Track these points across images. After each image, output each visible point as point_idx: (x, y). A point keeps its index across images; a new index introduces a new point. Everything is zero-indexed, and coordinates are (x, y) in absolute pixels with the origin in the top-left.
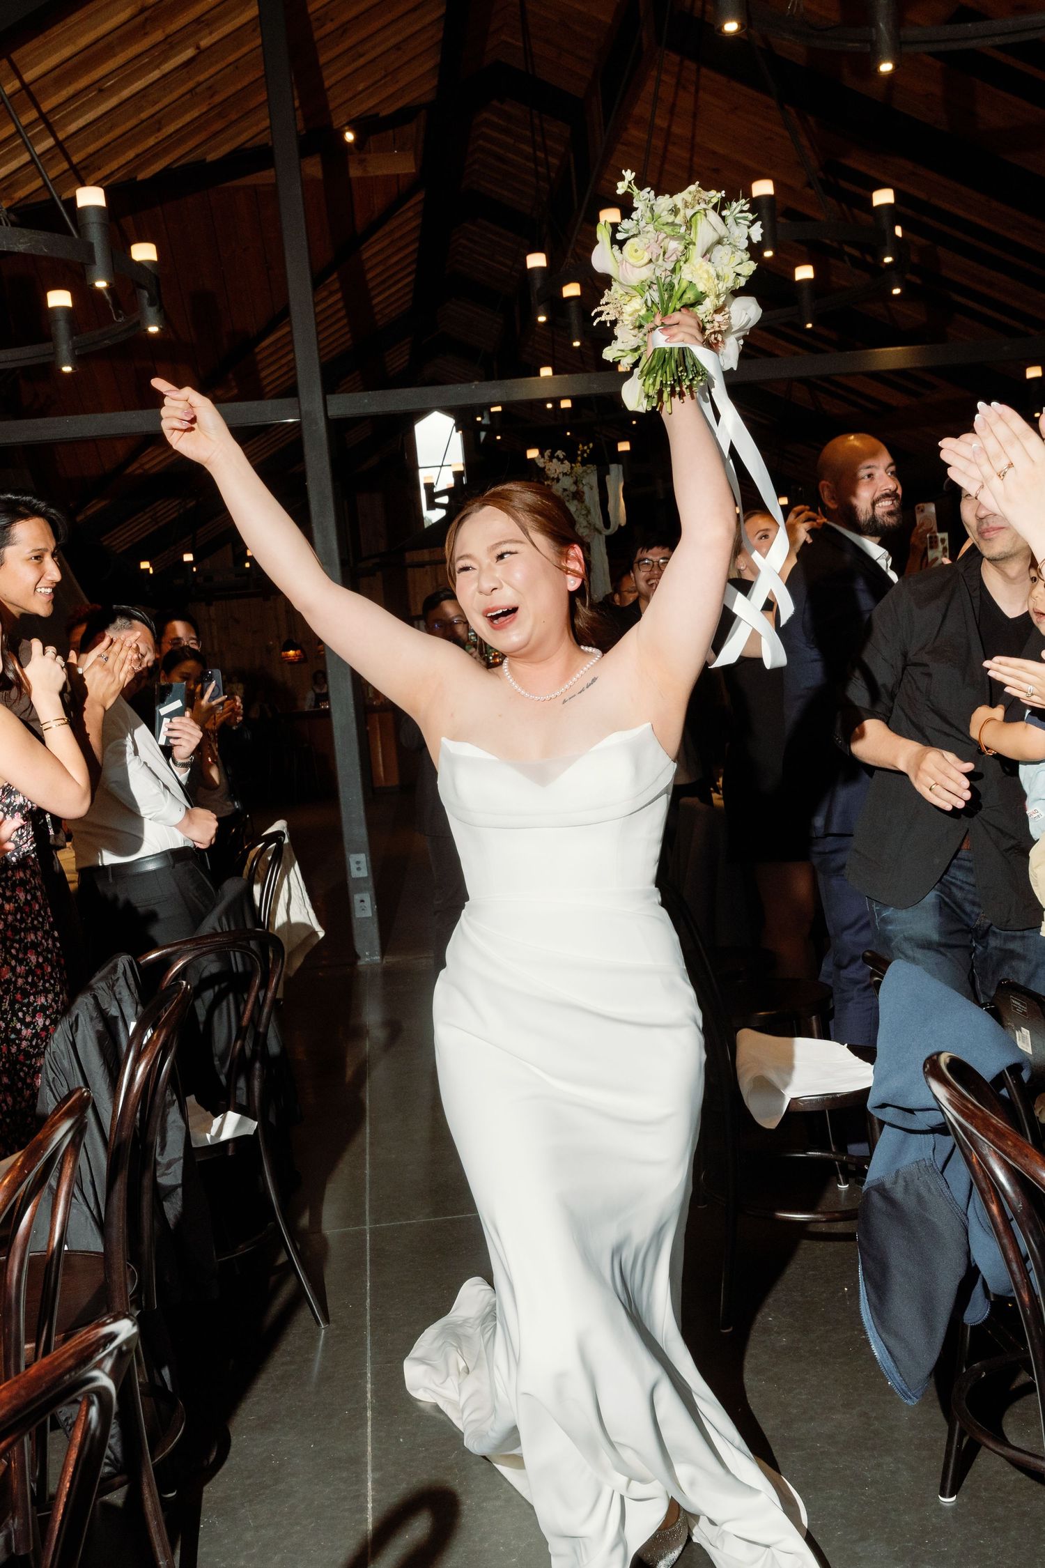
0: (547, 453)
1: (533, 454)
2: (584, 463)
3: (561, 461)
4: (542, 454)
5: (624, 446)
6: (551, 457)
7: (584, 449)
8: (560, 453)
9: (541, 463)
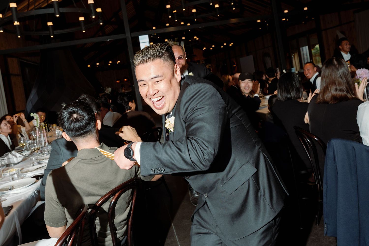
0: (169, 40)
1: (166, 40)
2: (176, 41)
3: (172, 41)
4: (168, 40)
5: (184, 38)
6: (170, 41)
7: (176, 39)
8: (172, 40)
9: (168, 42)
